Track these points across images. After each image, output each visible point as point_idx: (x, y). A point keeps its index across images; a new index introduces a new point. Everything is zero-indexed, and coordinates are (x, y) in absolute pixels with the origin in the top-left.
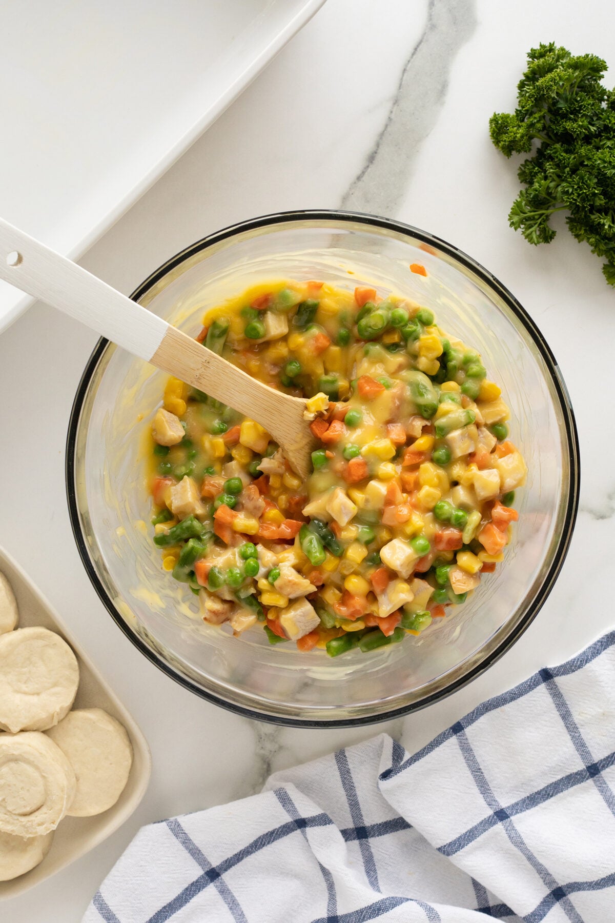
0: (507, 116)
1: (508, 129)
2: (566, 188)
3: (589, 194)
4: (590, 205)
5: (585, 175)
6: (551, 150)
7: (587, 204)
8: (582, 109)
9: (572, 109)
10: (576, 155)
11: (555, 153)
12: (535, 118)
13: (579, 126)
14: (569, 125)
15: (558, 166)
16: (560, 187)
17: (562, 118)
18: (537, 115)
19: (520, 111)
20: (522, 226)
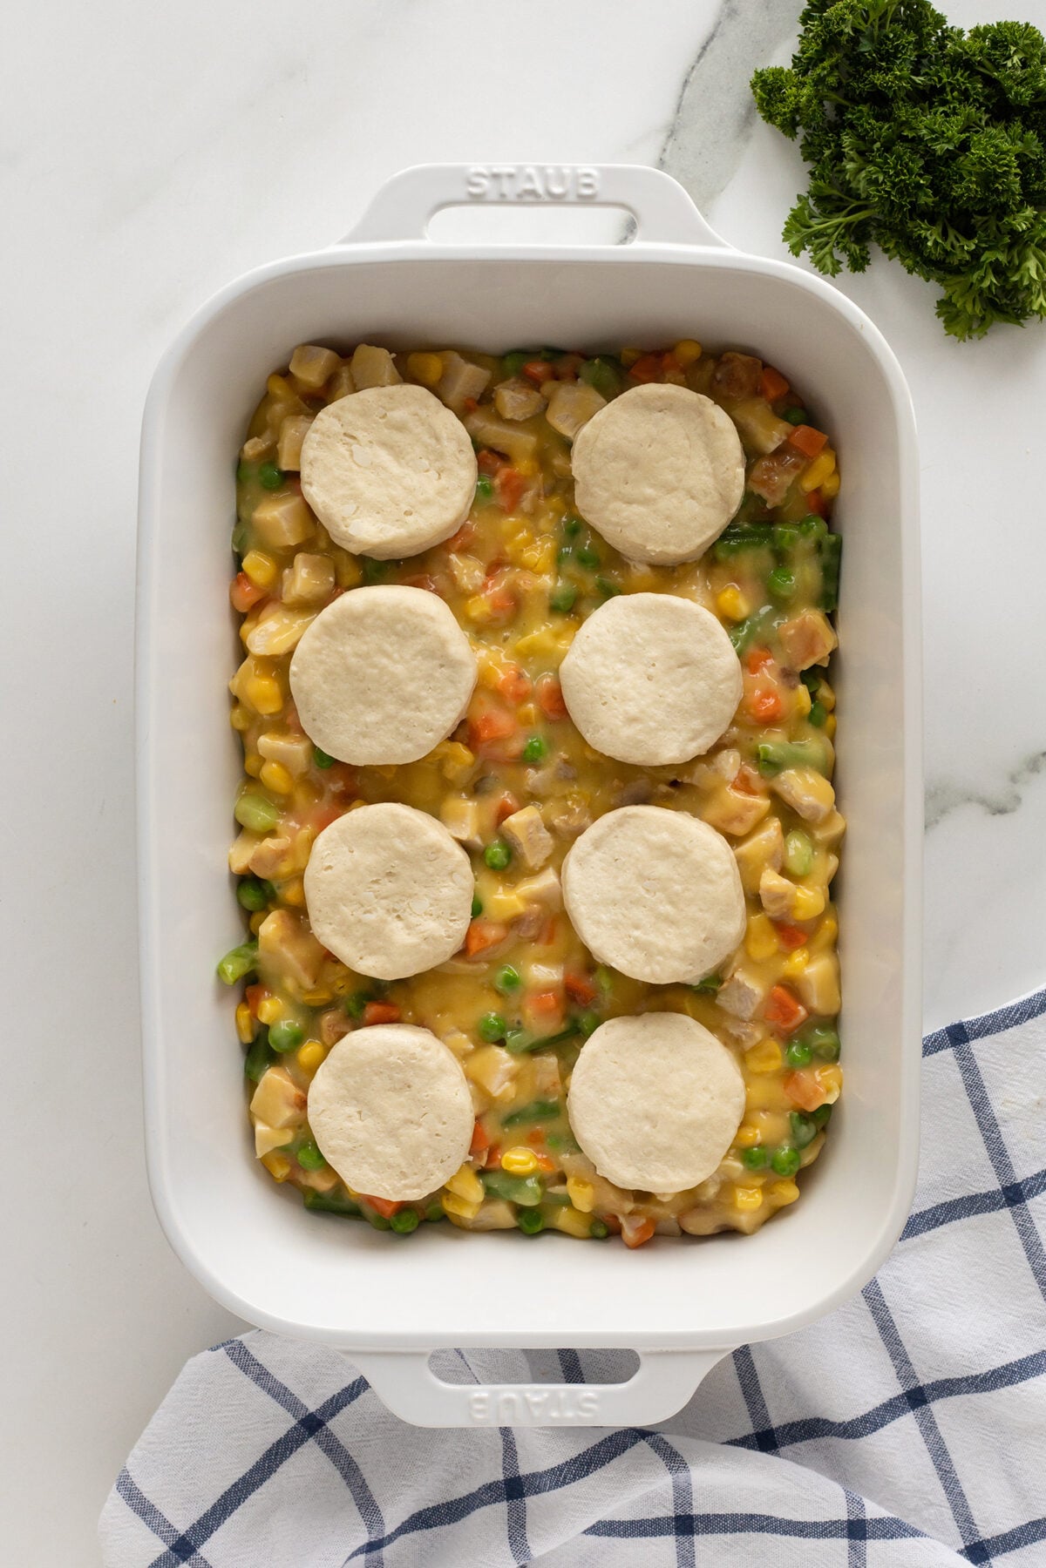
0: (781, 71)
1: (784, 93)
2: (874, 173)
3: (910, 184)
4: (910, 203)
5: (905, 153)
6: (853, 114)
7: (906, 201)
8: (900, 52)
9: (883, 52)
10: (893, 123)
11: (859, 119)
12: (824, 69)
13: (896, 77)
14: (878, 78)
15: (862, 138)
16: (864, 172)
17: (867, 68)
18: (826, 64)
19: (799, 58)
20: (808, 248)
